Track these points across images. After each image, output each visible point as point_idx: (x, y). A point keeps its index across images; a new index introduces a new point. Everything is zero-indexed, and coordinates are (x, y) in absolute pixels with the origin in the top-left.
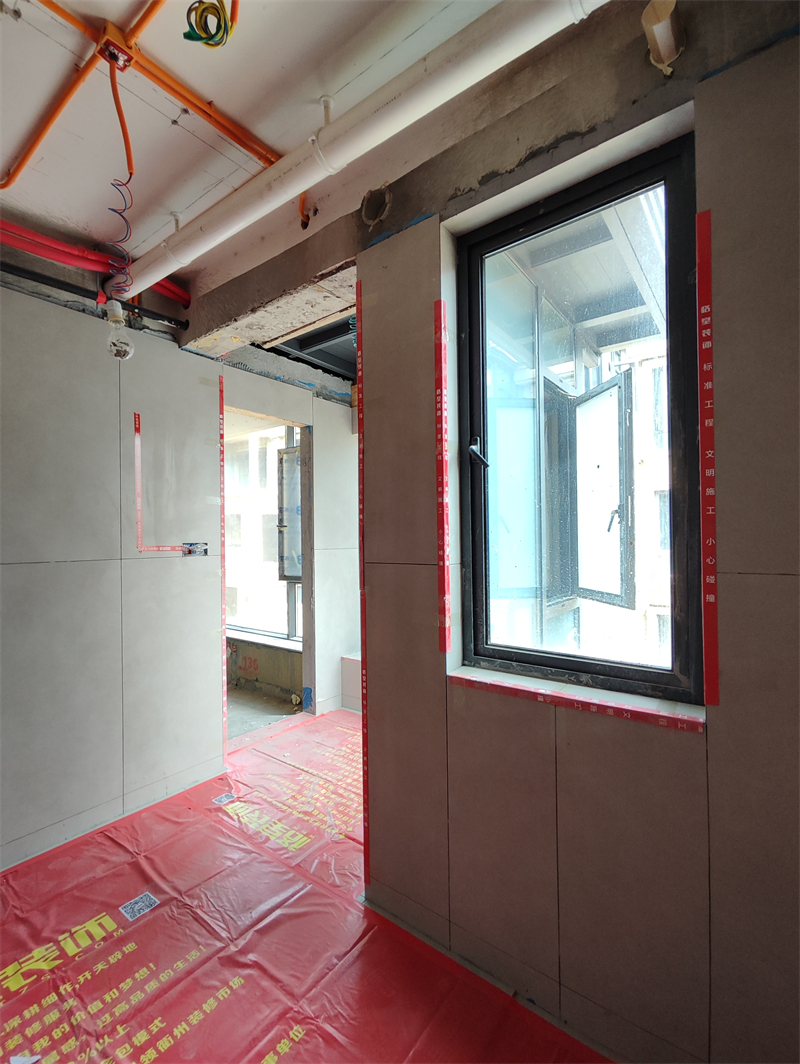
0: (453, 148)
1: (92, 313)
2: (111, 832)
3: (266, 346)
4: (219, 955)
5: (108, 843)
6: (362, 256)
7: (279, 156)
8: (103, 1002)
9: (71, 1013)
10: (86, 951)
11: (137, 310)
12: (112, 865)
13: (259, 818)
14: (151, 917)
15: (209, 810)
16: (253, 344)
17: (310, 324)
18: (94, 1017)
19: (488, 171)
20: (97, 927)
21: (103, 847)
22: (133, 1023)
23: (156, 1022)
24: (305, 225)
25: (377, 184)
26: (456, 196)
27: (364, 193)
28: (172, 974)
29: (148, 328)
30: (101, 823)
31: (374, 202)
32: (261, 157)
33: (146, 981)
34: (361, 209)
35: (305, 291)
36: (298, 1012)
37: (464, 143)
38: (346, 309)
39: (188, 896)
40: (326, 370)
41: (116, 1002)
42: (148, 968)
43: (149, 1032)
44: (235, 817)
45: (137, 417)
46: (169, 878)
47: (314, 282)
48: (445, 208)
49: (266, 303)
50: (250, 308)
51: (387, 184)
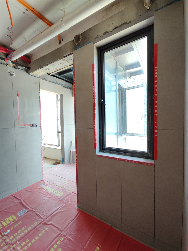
0: (97, 25)
1: (4, 64)
2: (14, 195)
3: (51, 74)
4: (42, 223)
5: (14, 198)
6: (74, 52)
7: (52, 24)
8: (14, 236)
9: (5, 240)
10: (8, 224)
11: (16, 64)
12: (15, 203)
13: (52, 189)
14: (25, 215)
15: (39, 188)
16: (47, 74)
17: (62, 69)
18: (11, 240)
19: (105, 31)
20: (11, 218)
21: (12, 199)
22: (21, 240)
23: (27, 240)
24: (60, 43)
25: (78, 33)
26: (98, 37)
27: (75, 36)
28: (31, 228)
29: (19, 69)
30: (12, 193)
31: (77, 38)
32: (48, 24)
33: (24, 230)
34: (74, 40)
35: (60, 60)
36: (62, 234)
37: (99, 24)
38: (71, 65)
39: (34, 209)
40: (66, 81)
41: (17, 236)
42: (25, 227)
43: (25, 242)
44: (46, 190)
45: (17, 92)
46: (30, 205)
47: (62, 58)
48: (95, 40)
49: (50, 63)
50: (46, 64)
51: (80, 33)
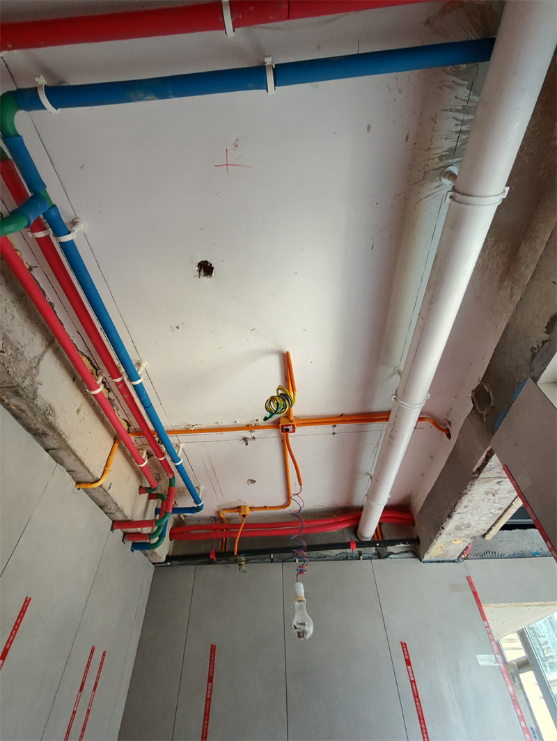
0: (508, 326)
1: (352, 558)
6: (494, 443)
17: (509, 507)
19: (547, 320)
24: (449, 436)
25: (475, 383)
26: (535, 355)
27: (470, 395)
29: (392, 553)
31: (480, 396)
34: (474, 407)
35: (475, 487)
37: (513, 317)
45: (404, 645)
47: (476, 478)
48: (532, 370)
49: (454, 508)
50: (447, 516)
51: (481, 379)
